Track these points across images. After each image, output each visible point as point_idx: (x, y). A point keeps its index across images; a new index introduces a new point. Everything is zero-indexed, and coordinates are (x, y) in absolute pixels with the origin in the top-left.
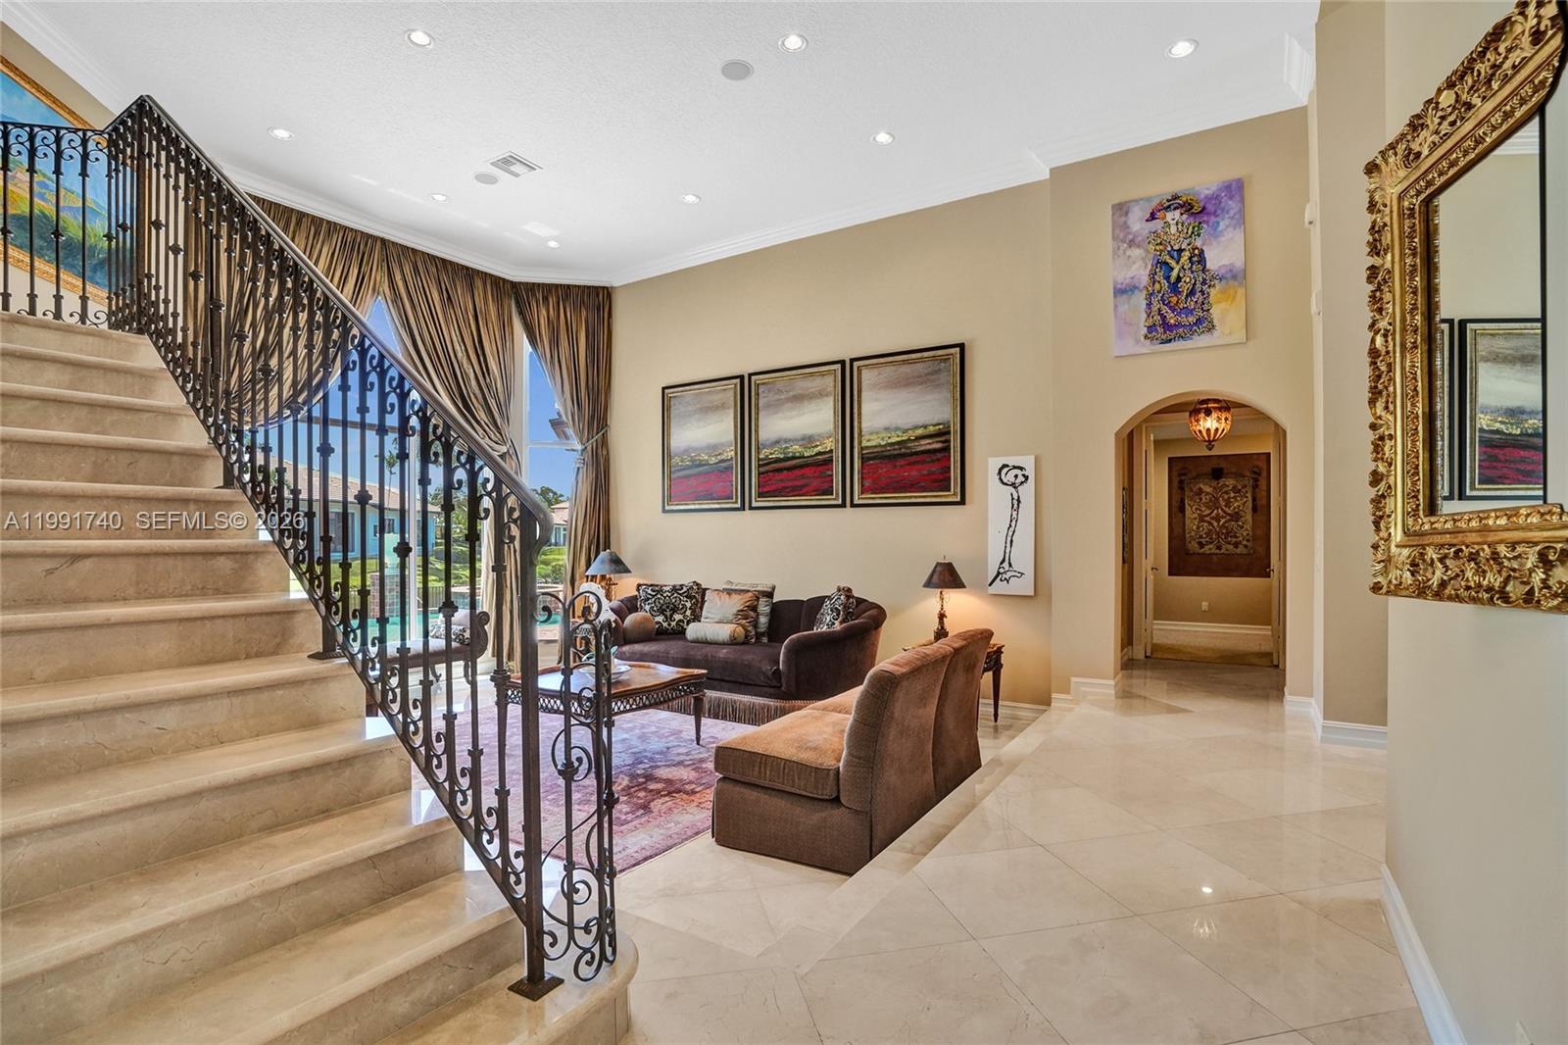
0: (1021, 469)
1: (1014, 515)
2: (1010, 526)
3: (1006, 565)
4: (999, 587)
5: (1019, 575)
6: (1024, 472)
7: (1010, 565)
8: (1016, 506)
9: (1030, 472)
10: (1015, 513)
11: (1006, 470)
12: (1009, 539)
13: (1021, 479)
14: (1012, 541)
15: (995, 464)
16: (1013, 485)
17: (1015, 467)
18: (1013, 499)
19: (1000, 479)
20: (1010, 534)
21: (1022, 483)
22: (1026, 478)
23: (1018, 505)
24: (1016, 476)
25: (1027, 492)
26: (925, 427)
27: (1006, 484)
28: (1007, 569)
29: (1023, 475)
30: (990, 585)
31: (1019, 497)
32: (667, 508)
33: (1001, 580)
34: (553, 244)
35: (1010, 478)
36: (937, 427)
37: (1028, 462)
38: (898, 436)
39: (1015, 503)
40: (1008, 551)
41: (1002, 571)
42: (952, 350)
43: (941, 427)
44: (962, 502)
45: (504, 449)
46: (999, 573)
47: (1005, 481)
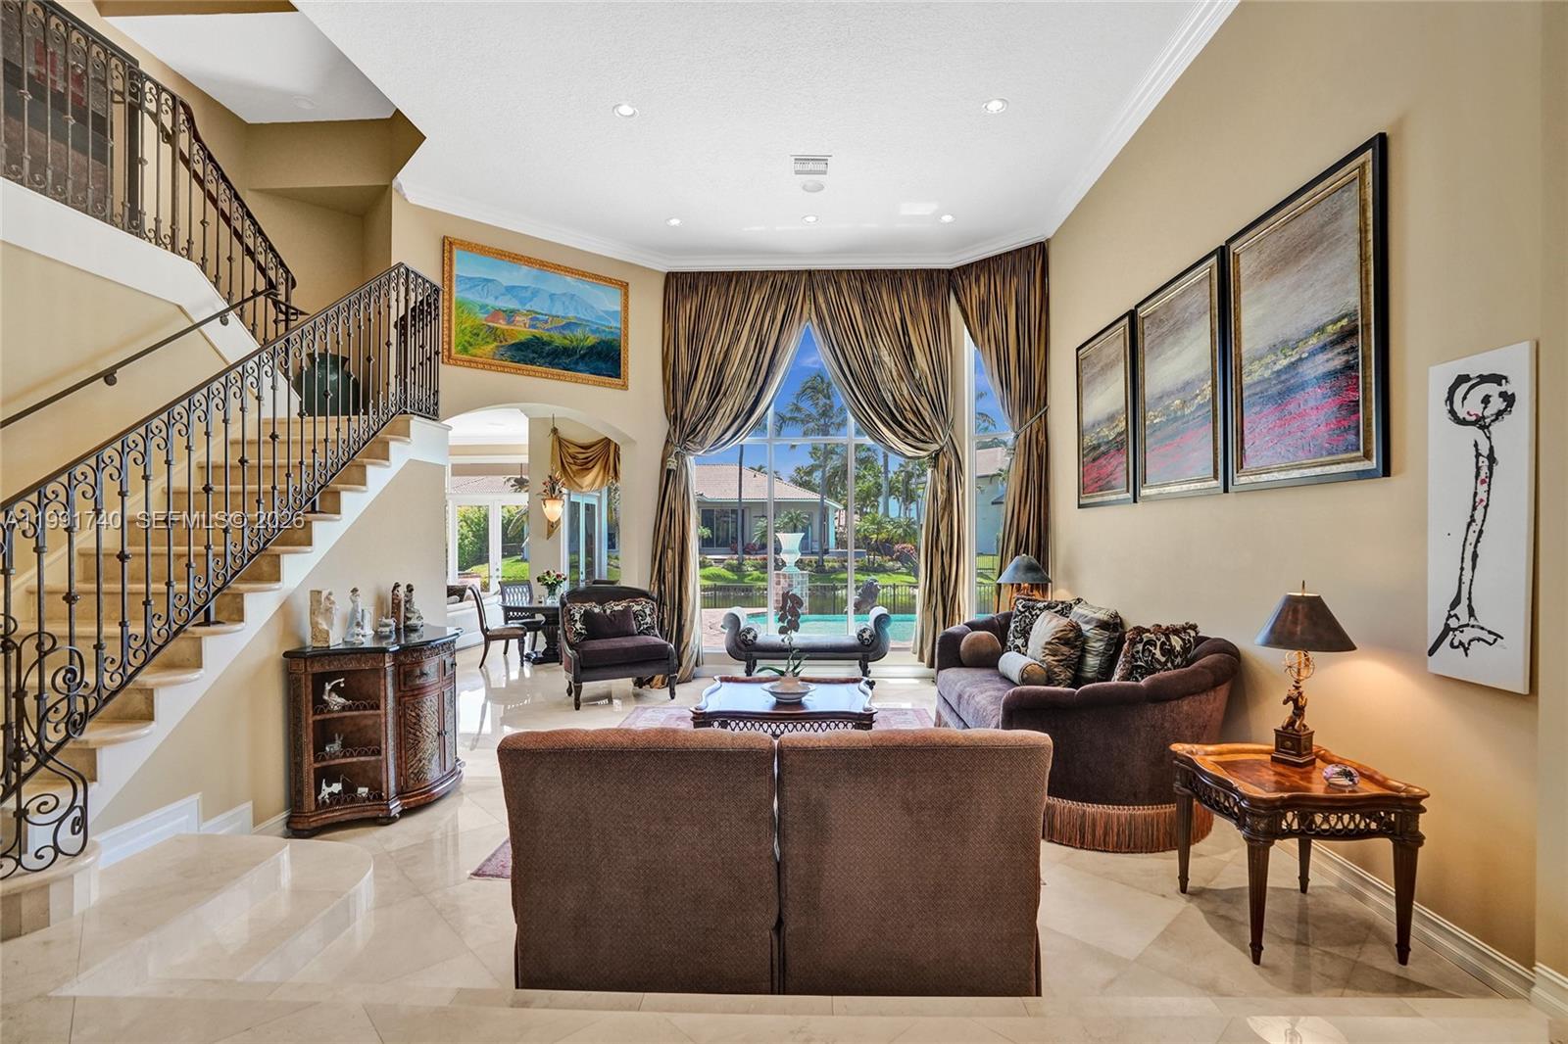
0: (1497, 379)
1: (1482, 495)
2: (1473, 520)
3: (1462, 610)
4: (1448, 660)
5: (1490, 639)
6: (1503, 389)
7: (1471, 613)
8: (1484, 472)
9: (1520, 385)
10: (1482, 489)
11: (1465, 387)
12: (1469, 550)
13: (1497, 404)
14: (1475, 556)
15: (1440, 378)
16: (1480, 423)
17: (1483, 379)
18: (1478, 455)
19: (1452, 412)
20: (1472, 538)
21: (1500, 414)
22: (1509, 399)
23: (1490, 469)
24: (1486, 400)
25: (1512, 436)
26: (1321, 330)
27: (1463, 422)
28: (1464, 619)
29: (1503, 395)
30: (1431, 652)
31: (1491, 449)
32: (1081, 502)
33: (1452, 645)
34: (947, 218)
35: (1472, 406)
36: (1339, 325)
37: (1514, 362)
38: (1286, 357)
39: (1484, 463)
40: (1466, 579)
41: (1453, 623)
42: (1360, 159)
43: (1344, 322)
44: (1386, 471)
45: (935, 447)
46: (1447, 629)
47: (1461, 414)
